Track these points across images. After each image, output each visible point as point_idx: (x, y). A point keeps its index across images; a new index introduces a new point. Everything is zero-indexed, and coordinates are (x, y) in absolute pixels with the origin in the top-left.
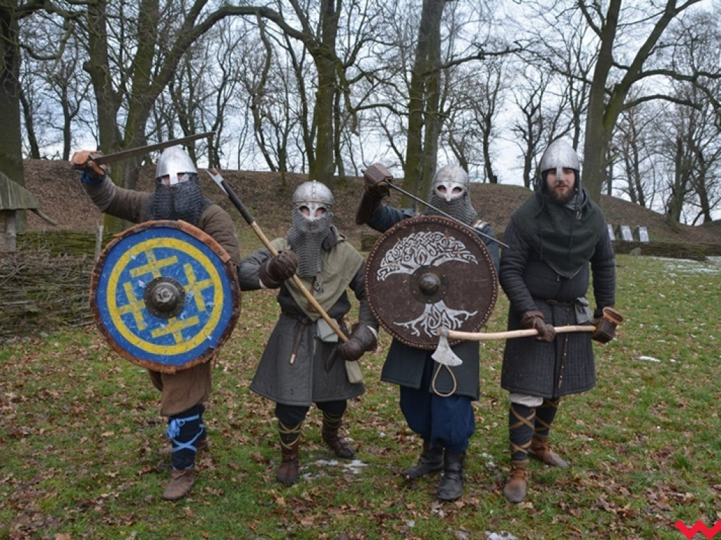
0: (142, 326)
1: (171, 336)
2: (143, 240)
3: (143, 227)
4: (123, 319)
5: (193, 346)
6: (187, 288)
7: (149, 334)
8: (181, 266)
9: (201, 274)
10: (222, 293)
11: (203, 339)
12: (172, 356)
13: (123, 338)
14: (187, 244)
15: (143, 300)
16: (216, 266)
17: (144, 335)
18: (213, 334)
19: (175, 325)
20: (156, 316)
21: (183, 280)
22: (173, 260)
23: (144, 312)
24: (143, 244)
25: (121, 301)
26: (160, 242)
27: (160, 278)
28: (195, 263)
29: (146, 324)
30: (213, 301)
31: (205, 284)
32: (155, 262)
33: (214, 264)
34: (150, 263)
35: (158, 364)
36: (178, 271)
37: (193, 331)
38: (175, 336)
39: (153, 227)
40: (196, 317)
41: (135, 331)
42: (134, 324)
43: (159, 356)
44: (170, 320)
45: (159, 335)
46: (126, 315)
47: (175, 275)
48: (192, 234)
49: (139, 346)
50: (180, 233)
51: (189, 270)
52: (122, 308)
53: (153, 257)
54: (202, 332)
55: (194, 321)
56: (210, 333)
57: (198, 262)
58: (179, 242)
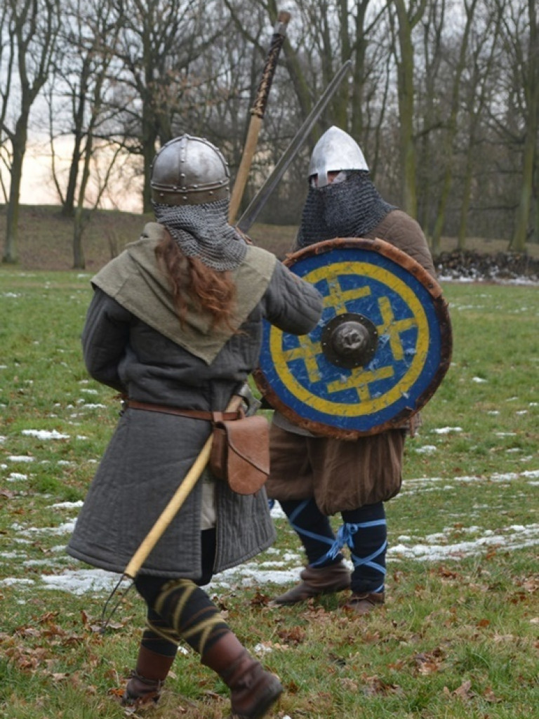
0: (314, 377)
1: (353, 391)
2: (326, 264)
3: (327, 247)
4: (290, 367)
5: (383, 406)
6: (380, 329)
7: (324, 388)
8: (375, 299)
9: (402, 311)
10: (427, 337)
11: (398, 397)
12: (352, 418)
13: (288, 391)
14: (385, 271)
15: (319, 343)
16: (422, 302)
17: (318, 389)
18: (411, 391)
19: (362, 377)
20: (336, 364)
21: (376, 318)
22: (365, 291)
23: (319, 359)
24: (324, 268)
25: (289, 343)
26: (348, 267)
27: (344, 315)
28: (394, 296)
29: (320, 375)
30: (414, 347)
31: (406, 324)
32: (340, 293)
33: (420, 300)
34: (333, 295)
35: (334, 428)
36: (370, 306)
37: (385, 385)
38: (359, 392)
39: (340, 248)
40: (390, 368)
41: (304, 383)
42: (305, 373)
43: (335, 417)
44: (354, 371)
45: (338, 389)
46: (294, 361)
47: (365, 312)
48: (393, 259)
49: (309, 403)
50: (376, 257)
51: (385, 305)
52: (289, 352)
53: (338, 286)
54: (397, 387)
55: (387, 372)
56: (407, 389)
57: (398, 296)
58: (375, 267)
